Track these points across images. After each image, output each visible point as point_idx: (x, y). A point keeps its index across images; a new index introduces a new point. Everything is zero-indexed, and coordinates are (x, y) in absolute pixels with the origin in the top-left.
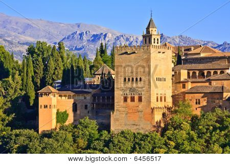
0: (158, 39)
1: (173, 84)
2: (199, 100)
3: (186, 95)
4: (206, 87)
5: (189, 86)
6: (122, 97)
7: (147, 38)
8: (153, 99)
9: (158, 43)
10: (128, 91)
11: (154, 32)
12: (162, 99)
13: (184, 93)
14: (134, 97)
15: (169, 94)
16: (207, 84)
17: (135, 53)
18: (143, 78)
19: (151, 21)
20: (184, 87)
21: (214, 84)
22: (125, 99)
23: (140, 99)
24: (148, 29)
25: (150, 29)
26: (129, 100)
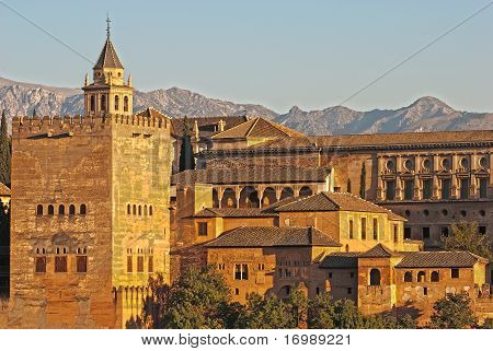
0: (126, 99)
1: (171, 222)
2: (245, 267)
3: (209, 250)
4: (265, 230)
5: (218, 227)
6: (32, 259)
7: (98, 91)
8: (119, 264)
9: (126, 109)
10: (48, 243)
11: (116, 78)
12: (141, 263)
13: (204, 247)
14: (65, 259)
15: (162, 250)
16: (269, 223)
17: (67, 135)
18: (90, 205)
19: (107, 47)
20: (203, 230)
21: (287, 222)
22: (40, 266)
23: (82, 265)
24: (98, 68)
25: (106, 70)
26: (50, 266)
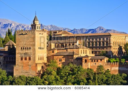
0: (39, 27)
1: (47, 51)
2: (61, 59)
3: (54, 56)
4: (65, 52)
5: (56, 52)
6: (20, 58)
7: (34, 26)
8: (37, 59)
9: (39, 29)
10: (23, 55)
11: (37, 23)
12: (41, 58)
13: (53, 56)
14: (26, 58)
15: (45, 55)
16: (65, 51)
17: (27, 34)
18: (31, 47)
19: (35, 17)
20: (53, 52)
21: (69, 50)
22: (22, 59)
23: (30, 59)
24: (34, 21)
25: (35, 21)
26: (24, 59)
